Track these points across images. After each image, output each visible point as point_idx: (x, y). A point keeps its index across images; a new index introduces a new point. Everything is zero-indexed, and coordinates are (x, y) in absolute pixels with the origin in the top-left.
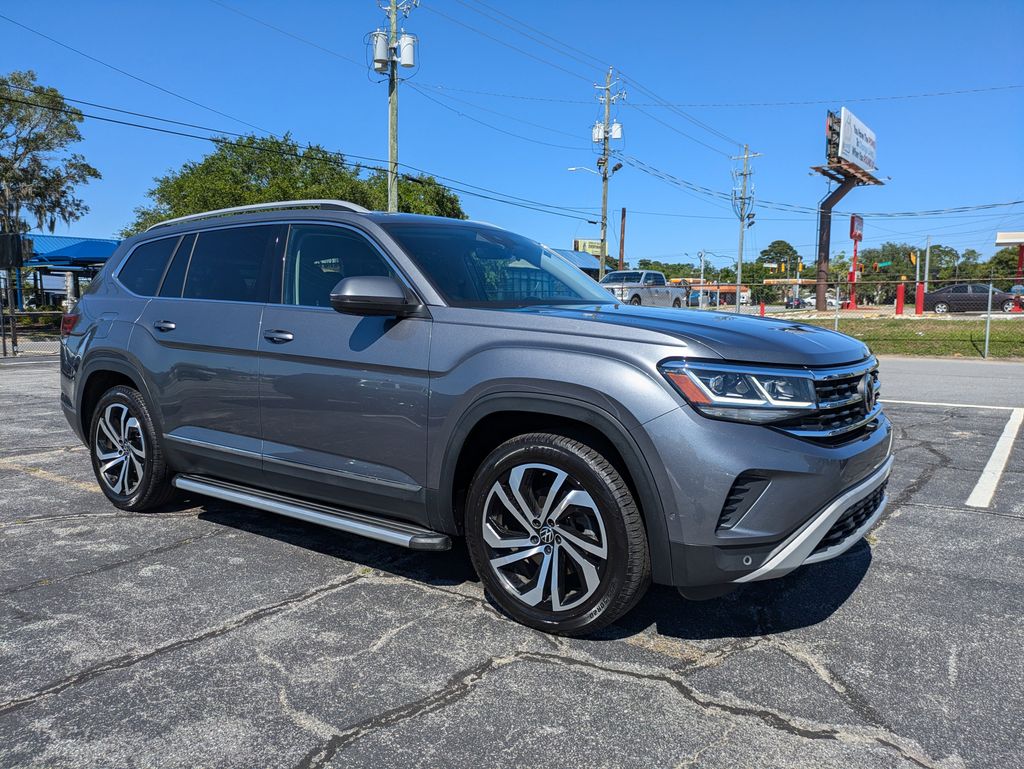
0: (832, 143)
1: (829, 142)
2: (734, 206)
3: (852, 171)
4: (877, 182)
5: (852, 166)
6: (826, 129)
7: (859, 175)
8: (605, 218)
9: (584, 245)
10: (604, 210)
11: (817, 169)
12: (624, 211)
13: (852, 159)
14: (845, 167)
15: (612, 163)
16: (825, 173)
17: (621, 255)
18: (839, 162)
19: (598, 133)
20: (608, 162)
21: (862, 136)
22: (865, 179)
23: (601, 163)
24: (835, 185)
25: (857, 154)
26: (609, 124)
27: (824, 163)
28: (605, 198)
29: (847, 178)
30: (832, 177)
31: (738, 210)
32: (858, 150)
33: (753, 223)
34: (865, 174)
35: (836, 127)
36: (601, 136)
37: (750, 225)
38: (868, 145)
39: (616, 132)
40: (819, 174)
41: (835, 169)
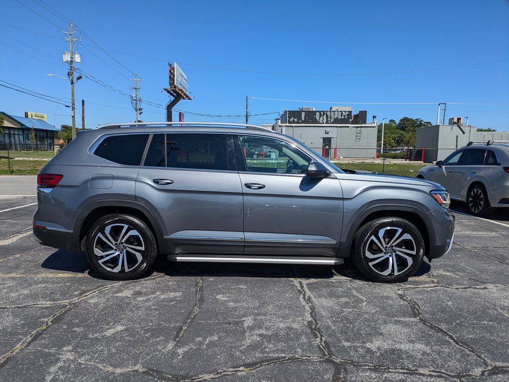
0: (172, 78)
1: (170, 77)
2: (132, 103)
3: (180, 92)
4: (189, 98)
5: (180, 90)
6: (168, 71)
7: (182, 95)
8: (73, 104)
9: (32, 115)
10: (73, 100)
11: (165, 90)
12: (83, 101)
13: (180, 87)
14: (178, 90)
15: (76, 75)
16: (168, 92)
17: (83, 125)
18: (175, 88)
19: (67, 58)
20: (73, 74)
21: (183, 77)
22: (184, 96)
23: (70, 74)
24: (172, 98)
25: (182, 85)
26: (73, 54)
27: (168, 87)
28: (73, 93)
29: (178, 95)
30: (171, 94)
31: (135, 106)
32: (182, 83)
33: (142, 113)
34: (185, 94)
35: (172, 71)
36: (69, 59)
37: (140, 114)
38: (184, 81)
39: (77, 58)
40: (166, 92)
41: (173, 91)
